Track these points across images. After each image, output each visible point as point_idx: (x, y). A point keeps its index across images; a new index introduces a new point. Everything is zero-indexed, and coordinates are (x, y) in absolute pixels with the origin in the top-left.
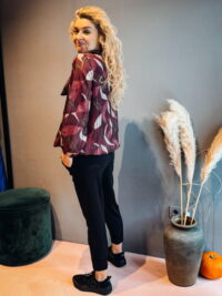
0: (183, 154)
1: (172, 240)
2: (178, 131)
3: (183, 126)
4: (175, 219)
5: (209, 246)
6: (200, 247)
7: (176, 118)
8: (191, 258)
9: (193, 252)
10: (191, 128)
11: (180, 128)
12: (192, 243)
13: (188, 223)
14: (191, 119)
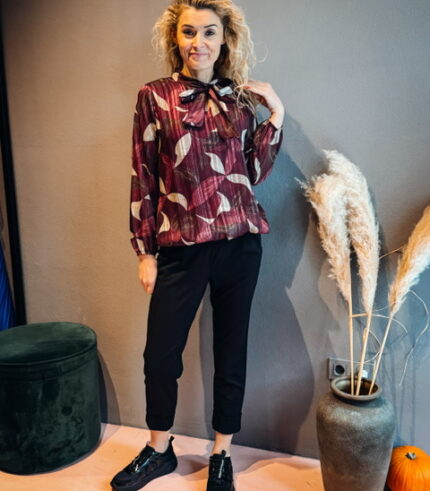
0: (354, 257)
1: (334, 425)
2: (344, 212)
3: (355, 204)
4: (339, 383)
5: (405, 437)
6: (388, 437)
7: (340, 188)
8: (370, 458)
9: (373, 446)
10: (369, 208)
11: (348, 207)
12: (371, 429)
13: (364, 390)
14: (370, 190)
